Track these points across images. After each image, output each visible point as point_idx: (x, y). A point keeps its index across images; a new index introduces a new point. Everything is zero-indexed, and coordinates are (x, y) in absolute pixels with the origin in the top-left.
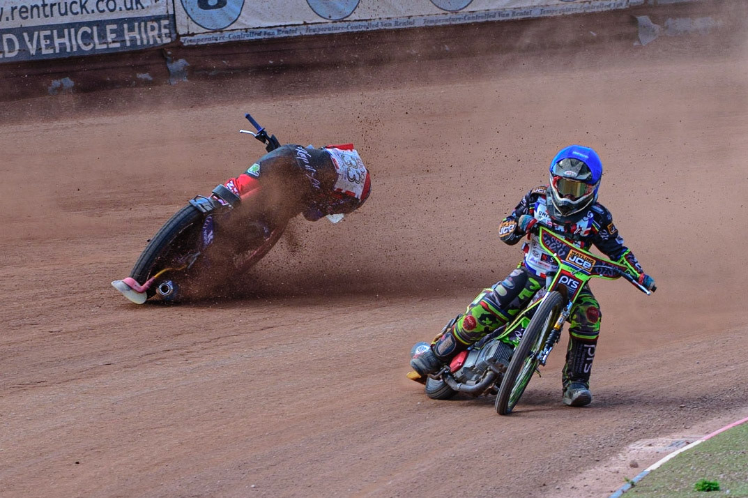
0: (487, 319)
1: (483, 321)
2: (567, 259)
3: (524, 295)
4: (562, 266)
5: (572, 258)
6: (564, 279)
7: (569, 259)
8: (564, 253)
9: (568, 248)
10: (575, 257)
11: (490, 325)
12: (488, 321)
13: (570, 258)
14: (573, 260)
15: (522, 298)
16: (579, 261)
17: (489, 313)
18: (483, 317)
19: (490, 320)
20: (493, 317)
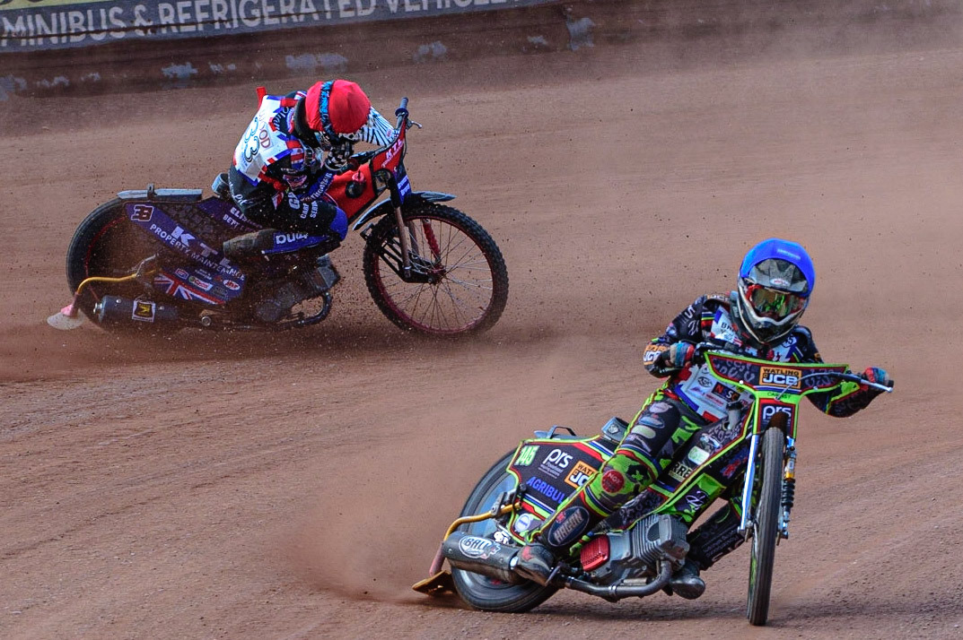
0: (637, 472)
1: (633, 476)
2: (761, 383)
3: (679, 437)
4: (759, 394)
5: (768, 378)
6: (769, 411)
7: (763, 381)
8: (753, 376)
9: (755, 369)
10: (771, 376)
11: (641, 481)
12: (638, 476)
13: (765, 380)
14: (771, 380)
15: (677, 441)
16: (779, 379)
17: (638, 463)
18: (632, 470)
19: (641, 473)
20: (643, 469)
